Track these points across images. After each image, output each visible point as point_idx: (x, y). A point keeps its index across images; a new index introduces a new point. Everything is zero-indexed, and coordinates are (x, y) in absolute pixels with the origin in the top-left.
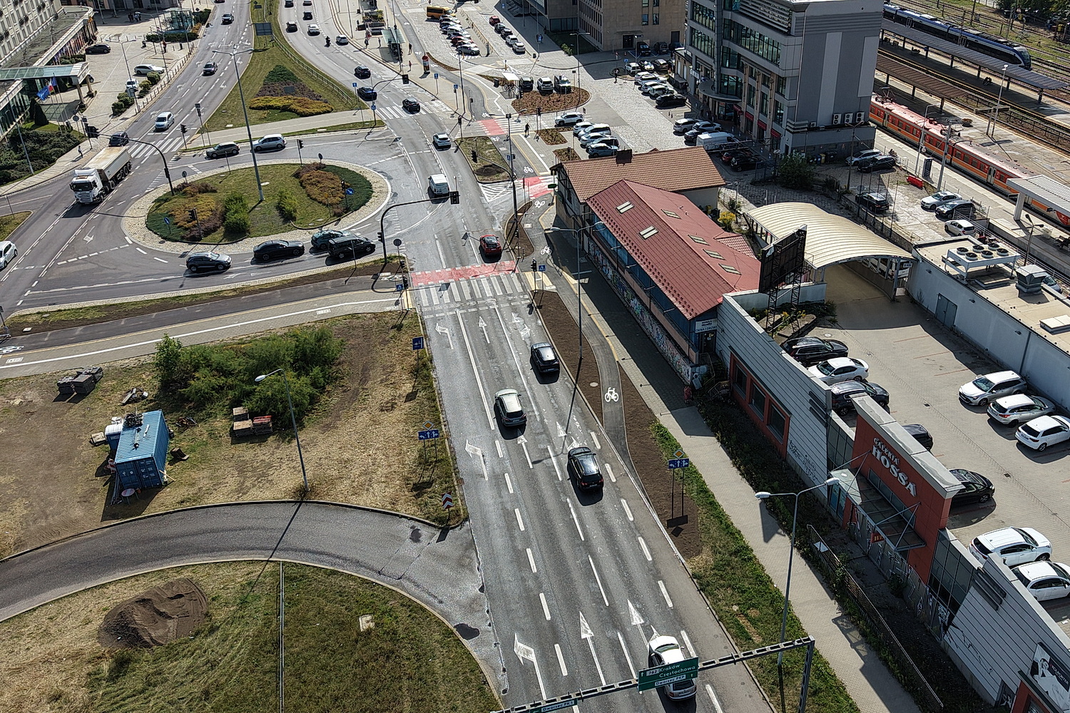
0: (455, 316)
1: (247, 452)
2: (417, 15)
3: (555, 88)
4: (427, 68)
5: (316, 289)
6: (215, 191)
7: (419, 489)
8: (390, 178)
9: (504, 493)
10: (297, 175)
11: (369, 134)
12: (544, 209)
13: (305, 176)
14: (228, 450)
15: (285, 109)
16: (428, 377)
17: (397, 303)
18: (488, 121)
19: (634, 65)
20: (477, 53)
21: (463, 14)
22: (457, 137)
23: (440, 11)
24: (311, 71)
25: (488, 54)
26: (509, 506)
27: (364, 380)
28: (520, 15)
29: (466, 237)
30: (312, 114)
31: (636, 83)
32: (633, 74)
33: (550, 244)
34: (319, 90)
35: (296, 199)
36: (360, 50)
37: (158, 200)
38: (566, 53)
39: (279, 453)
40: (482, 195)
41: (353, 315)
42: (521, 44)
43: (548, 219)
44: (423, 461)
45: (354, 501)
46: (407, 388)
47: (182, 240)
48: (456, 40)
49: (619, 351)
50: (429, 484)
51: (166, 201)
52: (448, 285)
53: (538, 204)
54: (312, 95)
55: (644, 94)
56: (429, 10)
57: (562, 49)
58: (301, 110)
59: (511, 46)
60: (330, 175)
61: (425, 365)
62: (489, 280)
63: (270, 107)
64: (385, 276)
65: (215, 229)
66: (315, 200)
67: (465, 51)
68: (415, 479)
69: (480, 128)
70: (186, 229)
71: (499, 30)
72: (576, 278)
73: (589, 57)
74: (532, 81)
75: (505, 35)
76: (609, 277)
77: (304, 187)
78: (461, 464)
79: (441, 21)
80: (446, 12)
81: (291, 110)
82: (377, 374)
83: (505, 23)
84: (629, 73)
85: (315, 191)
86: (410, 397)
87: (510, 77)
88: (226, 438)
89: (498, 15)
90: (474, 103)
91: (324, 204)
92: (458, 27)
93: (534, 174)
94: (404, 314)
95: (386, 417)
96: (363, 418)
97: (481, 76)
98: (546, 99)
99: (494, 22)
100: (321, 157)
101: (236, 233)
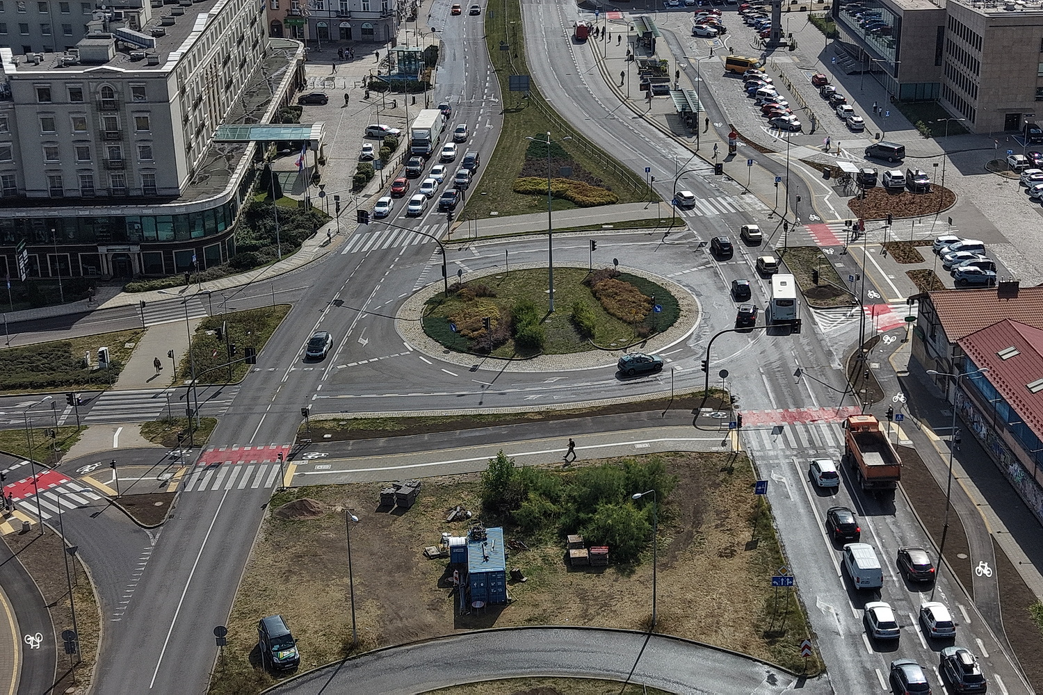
0: (792, 466)
1: (585, 581)
2: (712, 67)
3: (908, 185)
4: (733, 148)
5: (631, 420)
6: (494, 296)
7: (771, 637)
8: (698, 295)
9: (862, 652)
10: (588, 283)
11: (667, 234)
12: (895, 346)
13: (600, 285)
14: (564, 577)
15: (559, 195)
16: (768, 527)
17: (724, 443)
18: (819, 227)
19: (1020, 158)
20: (798, 129)
21: (774, 67)
22: (779, 245)
23: (745, 63)
24: (582, 142)
25: (813, 131)
26: (868, 666)
27: (697, 523)
28: (854, 73)
29: (798, 373)
30: (593, 205)
31: (1022, 184)
32: (1018, 170)
33: (904, 390)
34: (597, 173)
35: (592, 314)
36: (640, 117)
37: (430, 302)
38: (922, 133)
39: (617, 586)
40: (815, 323)
41: (676, 453)
42: (860, 119)
43: (901, 360)
44: (772, 611)
45: (703, 639)
46: (746, 536)
47: (469, 351)
48: (769, 111)
49: (993, 522)
50: (782, 634)
51: (440, 303)
52: (781, 429)
53: (888, 340)
54: (589, 178)
55: (1033, 199)
56: (729, 61)
57: (917, 128)
58: (579, 198)
59: (844, 119)
60: (627, 285)
61: (764, 514)
62: (830, 426)
63: (540, 192)
64: (707, 412)
65: (501, 343)
66: (613, 315)
67: (780, 125)
68: (764, 627)
69: (806, 236)
70: (471, 339)
71: (827, 96)
72: (938, 433)
73: (956, 142)
74: (876, 174)
75: (836, 104)
76: (982, 436)
77: (599, 299)
78: (813, 619)
79: (745, 79)
80: (753, 66)
81: (567, 198)
82: (710, 518)
83: (835, 86)
84: (1012, 168)
85: (612, 304)
86: (751, 546)
87: (847, 167)
88: (560, 565)
89: (824, 72)
90: (799, 201)
91: (625, 321)
92: (767, 89)
93: (881, 301)
94: (733, 456)
95: (724, 562)
96: (701, 562)
97: (804, 161)
98: (894, 199)
99: (820, 83)
100: (616, 262)
101: (530, 347)
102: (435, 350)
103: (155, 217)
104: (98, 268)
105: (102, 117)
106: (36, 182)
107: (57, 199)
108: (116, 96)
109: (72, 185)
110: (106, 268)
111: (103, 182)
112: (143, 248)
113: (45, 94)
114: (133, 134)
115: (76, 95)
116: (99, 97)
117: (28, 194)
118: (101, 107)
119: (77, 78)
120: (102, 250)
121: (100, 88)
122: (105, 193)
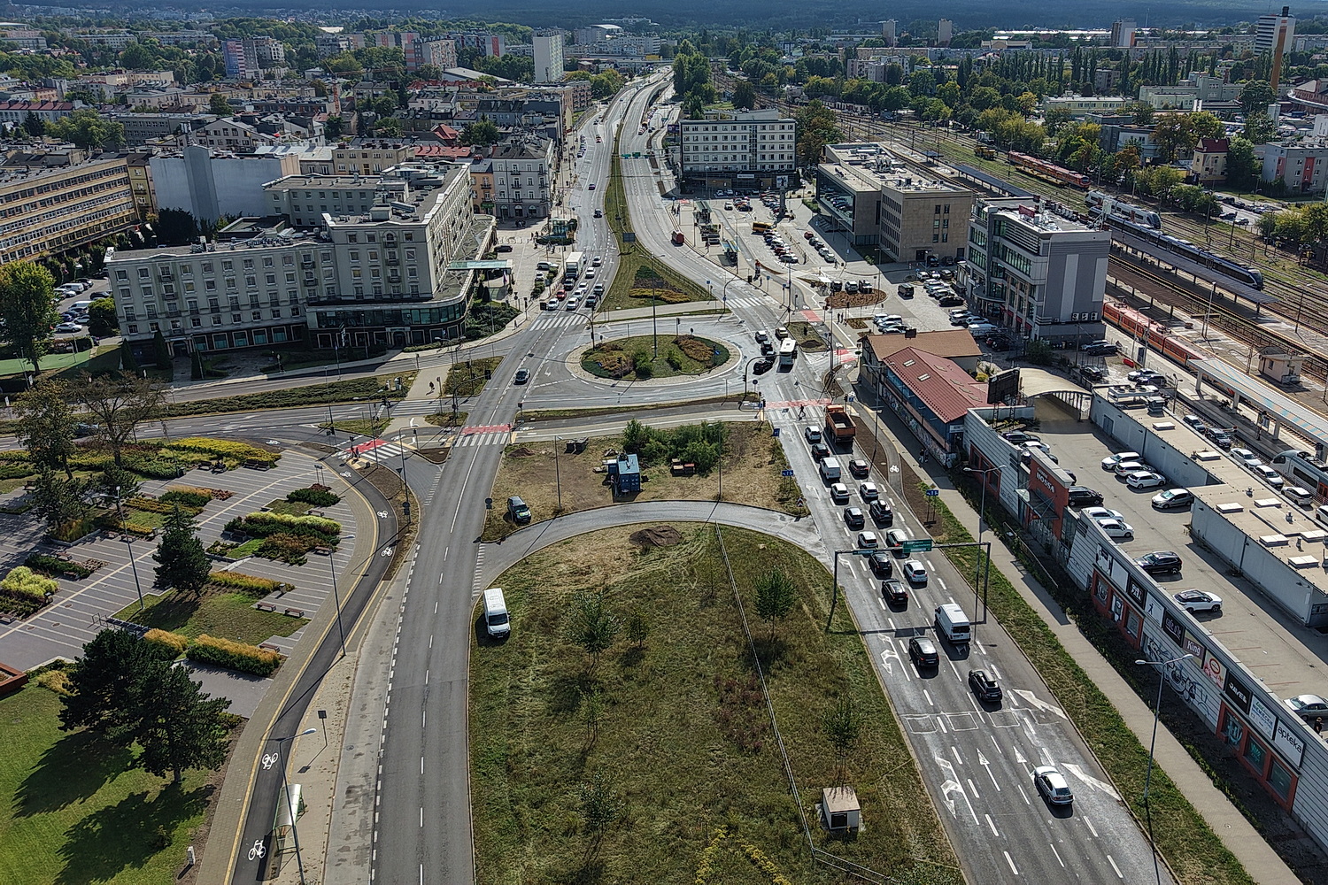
0: (793, 426)
2: (746, 229)
3: (859, 289)
4: (758, 272)
5: (704, 407)
6: (622, 350)
8: (740, 347)
9: (830, 506)
10: (676, 342)
11: (720, 317)
12: (851, 369)
13: (683, 342)
14: (670, 479)
15: (656, 298)
16: (780, 454)
17: (756, 417)
18: (807, 312)
20: (796, 261)
21: (782, 229)
22: (785, 322)
23: (764, 226)
25: (805, 262)
26: (833, 511)
28: (829, 231)
29: (797, 384)
30: (677, 303)
31: (925, 288)
33: (855, 389)
34: (678, 286)
35: (679, 356)
37: (585, 353)
38: (868, 263)
39: (700, 482)
40: (806, 359)
41: (729, 422)
42: (832, 255)
43: (854, 376)
47: (609, 377)
48: (779, 252)
51: (591, 354)
52: (787, 409)
53: (846, 366)
54: (674, 289)
55: (931, 296)
56: (755, 225)
57: (866, 260)
58: (668, 299)
59: (823, 256)
60: (699, 343)
61: (778, 448)
63: (645, 297)
64: (746, 403)
65: (629, 372)
66: (692, 358)
67: (786, 259)
69: (801, 316)
70: (610, 371)
71: (812, 244)
72: (874, 410)
73: (887, 267)
75: (818, 247)
76: (896, 409)
77: (683, 350)
79: (764, 235)
80: (769, 227)
81: (661, 299)
83: (818, 238)
84: (919, 280)
85: (691, 352)
87: (824, 280)
89: (811, 230)
90: (796, 299)
91: (698, 361)
92: (779, 240)
93: (844, 348)
94: (761, 423)
96: (745, 470)
97: (800, 279)
98: (852, 297)
99: (809, 236)
100: (692, 330)
101: (644, 374)
102: (590, 377)
103: (419, 309)
104: (385, 341)
105: (387, 251)
106: (348, 291)
107: (360, 300)
108: (395, 239)
109: (369, 292)
110: (391, 340)
111: (387, 290)
112: (412, 328)
113: (353, 238)
114: (405, 262)
115: (372, 238)
116: (385, 240)
117: (342, 298)
118: (386, 246)
119: (372, 229)
120: (388, 329)
121: (385, 235)
122: (389, 297)
